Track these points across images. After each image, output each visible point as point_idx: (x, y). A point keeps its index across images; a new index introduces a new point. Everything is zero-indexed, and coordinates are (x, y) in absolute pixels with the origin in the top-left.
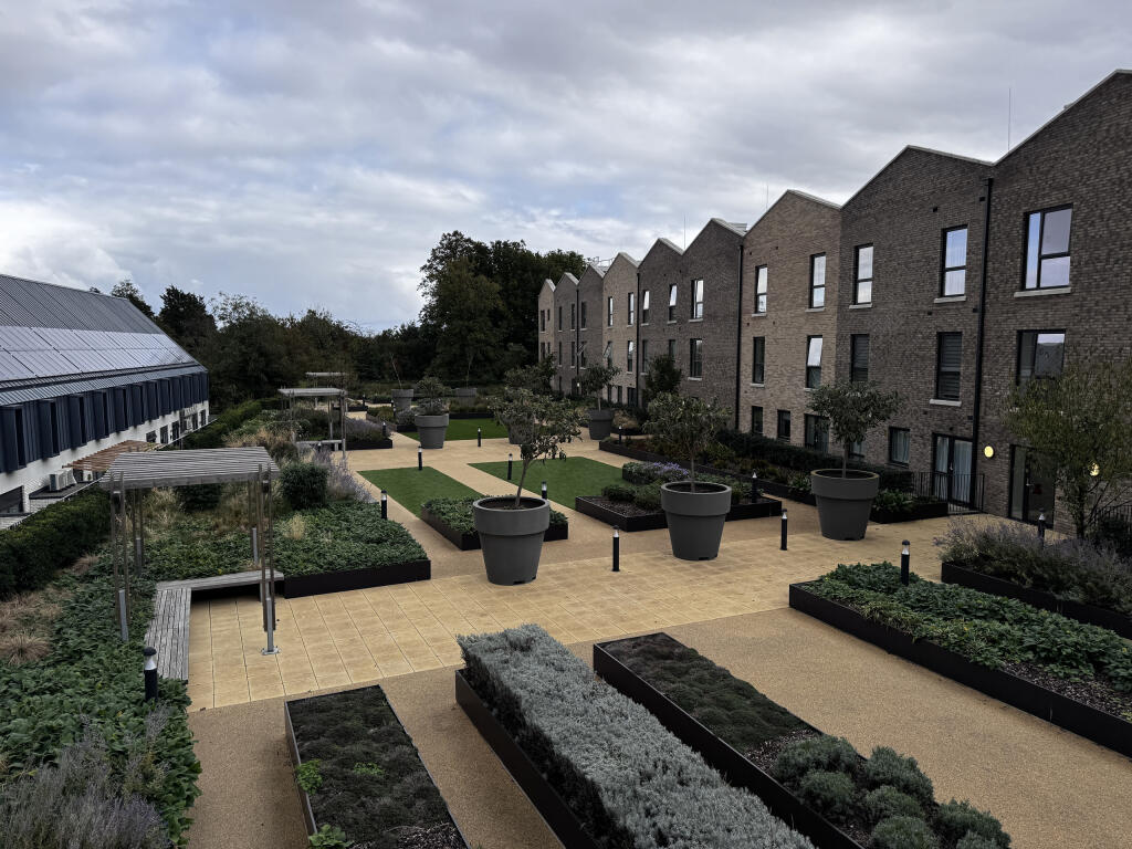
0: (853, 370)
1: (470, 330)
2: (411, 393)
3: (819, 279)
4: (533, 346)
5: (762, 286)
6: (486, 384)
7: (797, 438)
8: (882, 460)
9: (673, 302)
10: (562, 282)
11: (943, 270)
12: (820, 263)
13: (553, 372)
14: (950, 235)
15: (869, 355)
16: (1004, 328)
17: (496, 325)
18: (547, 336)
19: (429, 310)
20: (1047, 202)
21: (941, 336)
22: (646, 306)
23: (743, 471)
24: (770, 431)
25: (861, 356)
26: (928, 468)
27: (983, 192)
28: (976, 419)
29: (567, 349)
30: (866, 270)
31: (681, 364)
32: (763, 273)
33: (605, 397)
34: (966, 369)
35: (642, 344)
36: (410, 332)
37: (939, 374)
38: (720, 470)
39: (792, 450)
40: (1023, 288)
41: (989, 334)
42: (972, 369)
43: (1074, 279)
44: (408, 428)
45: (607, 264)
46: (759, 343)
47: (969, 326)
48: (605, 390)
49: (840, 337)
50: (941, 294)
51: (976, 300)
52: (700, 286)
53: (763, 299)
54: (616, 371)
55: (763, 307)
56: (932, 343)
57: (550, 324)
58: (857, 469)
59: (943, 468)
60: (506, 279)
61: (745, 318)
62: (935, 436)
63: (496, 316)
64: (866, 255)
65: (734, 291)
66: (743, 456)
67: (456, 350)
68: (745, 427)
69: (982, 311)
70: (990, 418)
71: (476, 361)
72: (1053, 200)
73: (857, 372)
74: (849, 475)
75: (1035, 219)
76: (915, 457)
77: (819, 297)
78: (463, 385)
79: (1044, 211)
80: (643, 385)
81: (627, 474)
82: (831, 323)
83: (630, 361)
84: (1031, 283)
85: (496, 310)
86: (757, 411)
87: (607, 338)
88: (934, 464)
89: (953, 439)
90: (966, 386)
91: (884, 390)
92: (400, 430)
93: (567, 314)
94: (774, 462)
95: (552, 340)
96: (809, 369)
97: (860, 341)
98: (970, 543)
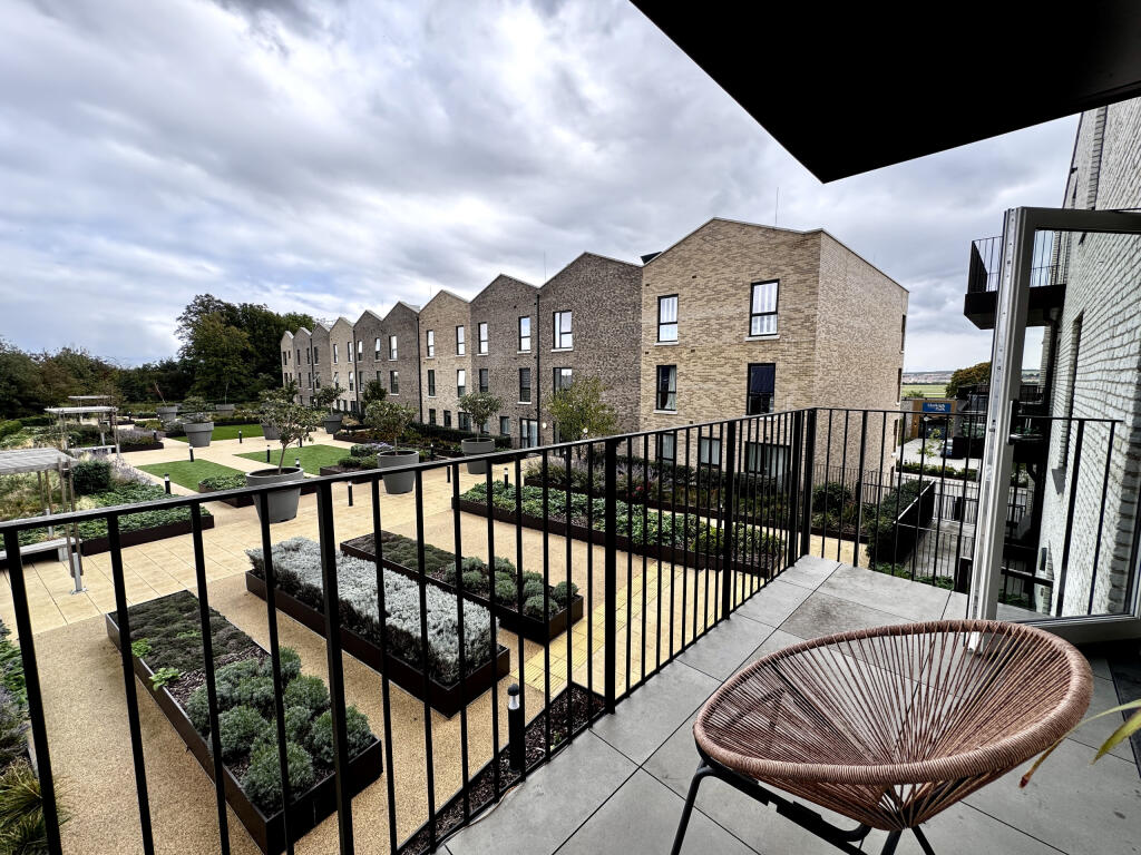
0: (481, 388)
1: (225, 364)
2: (175, 409)
3: (461, 340)
4: (279, 376)
5: (431, 342)
6: (242, 401)
7: (455, 425)
8: (498, 434)
9: (378, 349)
10: (298, 333)
11: (520, 338)
12: (461, 330)
13: (296, 392)
14: (523, 320)
15: (489, 381)
16: (548, 366)
17: (246, 361)
18: (289, 369)
19: (187, 350)
20: (560, 308)
21: (520, 370)
22: (360, 350)
23: (426, 445)
24: (440, 422)
25: (484, 381)
26: (518, 436)
27: (535, 301)
28: (538, 410)
29: (305, 377)
30: (484, 336)
31: (385, 385)
32: (431, 333)
33: (335, 407)
34: (533, 386)
35: (359, 374)
36: (170, 366)
37: (521, 388)
38: (413, 445)
39: (453, 432)
40: (554, 348)
41: (542, 369)
42: (536, 386)
43: (574, 344)
44: (177, 433)
45: (332, 324)
46: (431, 373)
47: (533, 366)
48: (335, 403)
49: (474, 371)
50: (520, 349)
51: (535, 352)
52: (394, 340)
53: (431, 349)
54: (343, 391)
55: (431, 354)
56: (517, 373)
57: (291, 361)
58: (484, 437)
59: (525, 435)
60: (253, 329)
61: (422, 359)
62: (521, 420)
63: (245, 355)
64: (484, 328)
65: (415, 344)
66: (427, 436)
67: (212, 378)
68: (426, 420)
69: (538, 358)
70: (544, 410)
71: (231, 386)
72: (565, 307)
73: (483, 388)
74: (481, 440)
75: (558, 315)
76: (513, 431)
77: (462, 349)
78: (222, 402)
79: (561, 312)
80: (362, 398)
81: (354, 452)
82: (468, 363)
83: (351, 385)
84: (557, 345)
85: (247, 350)
86: (432, 412)
87: (334, 370)
88: (521, 434)
89: (529, 420)
90: (533, 395)
91: (495, 397)
92: (168, 436)
93: (304, 354)
94: (443, 439)
95: (293, 371)
96: (459, 388)
97: (484, 372)
98: (536, 468)
